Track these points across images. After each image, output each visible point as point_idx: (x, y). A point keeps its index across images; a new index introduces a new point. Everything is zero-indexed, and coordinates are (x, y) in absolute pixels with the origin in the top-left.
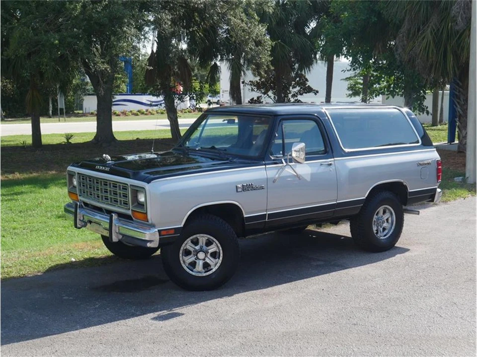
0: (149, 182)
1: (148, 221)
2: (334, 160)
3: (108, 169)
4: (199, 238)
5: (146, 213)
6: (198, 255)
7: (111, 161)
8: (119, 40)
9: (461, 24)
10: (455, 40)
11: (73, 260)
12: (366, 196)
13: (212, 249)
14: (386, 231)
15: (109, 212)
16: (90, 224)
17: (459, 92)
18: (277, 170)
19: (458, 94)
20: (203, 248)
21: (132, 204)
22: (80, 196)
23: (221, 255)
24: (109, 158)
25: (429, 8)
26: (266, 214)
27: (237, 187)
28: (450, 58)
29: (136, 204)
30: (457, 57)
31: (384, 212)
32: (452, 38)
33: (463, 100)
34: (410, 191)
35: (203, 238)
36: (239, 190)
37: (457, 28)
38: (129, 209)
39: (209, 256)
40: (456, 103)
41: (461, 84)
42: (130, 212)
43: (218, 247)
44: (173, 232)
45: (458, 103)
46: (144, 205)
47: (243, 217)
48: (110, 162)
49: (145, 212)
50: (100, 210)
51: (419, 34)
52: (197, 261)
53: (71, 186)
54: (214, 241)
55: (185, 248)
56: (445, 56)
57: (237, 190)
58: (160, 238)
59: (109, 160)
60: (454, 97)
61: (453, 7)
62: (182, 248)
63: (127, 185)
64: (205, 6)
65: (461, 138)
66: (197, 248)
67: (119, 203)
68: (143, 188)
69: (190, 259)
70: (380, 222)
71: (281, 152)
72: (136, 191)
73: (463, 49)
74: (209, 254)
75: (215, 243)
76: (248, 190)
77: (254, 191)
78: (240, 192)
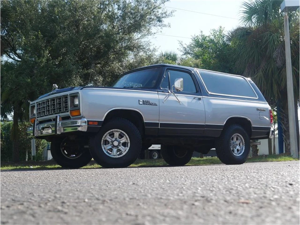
0: (81, 89)
1: (80, 115)
2: (203, 97)
4: (114, 132)
6: (114, 143)
7: (58, 89)
9: (279, 63)
10: (277, 75)
12: (224, 123)
13: (123, 140)
14: (240, 152)
17: (283, 116)
18: (165, 96)
19: (282, 117)
20: (117, 139)
22: (38, 117)
23: (129, 144)
24: (57, 87)
25: (260, 57)
26: (159, 123)
27: (139, 100)
28: (275, 87)
29: (73, 106)
30: (279, 85)
31: (237, 139)
32: (275, 74)
33: (286, 121)
34: (253, 126)
35: (117, 132)
36: (140, 103)
37: (277, 65)
38: (69, 111)
40: (282, 123)
41: (283, 111)
42: (69, 113)
43: (127, 139)
44: (96, 124)
45: (283, 123)
46: (78, 106)
47: (144, 122)
49: (78, 108)
50: (50, 120)
51: (255, 74)
52: (113, 149)
53: (32, 115)
54: (124, 134)
55: (105, 139)
56: (272, 86)
57: (139, 103)
58: (88, 127)
60: (280, 120)
61: (274, 53)
62: (103, 139)
63: (68, 95)
65: (287, 145)
66: (113, 139)
68: (78, 93)
69: (108, 147)
70: (235, 145)
71: (168, 87)
72: (74, 97)
73: (282, 80)
74: (121, 144)
75: (125, 136)
76: (147, 104)
77: (151, 105)
78: (141, 104)
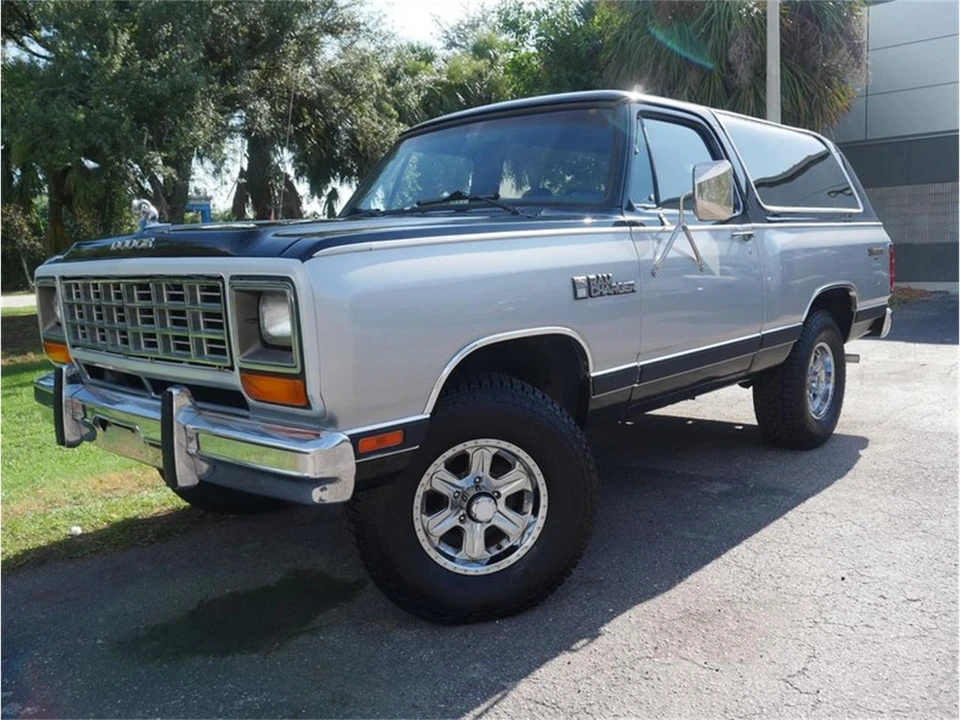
0: (305, 255)
1: (308, 406)
3: (148, 243)
4: (470, 451)
5: (302, 376)
6: (474, 508)
8: (190, 127)
11: (77, 530)
12: (803, 319)
13: (514, 482)
15: (161, 386)
16: (104, 429)
20: (482, 484)
21: (242, 349)
22: (74, 346)
23: (544, 501)
24: (154, 210)
26: (637, 368)
27: (574, 283)
29: (257, 346)
34: (860, 309)
35: (481, 452)
36: (579, 293)
38: (232, 368)
39: (502, 506)
42: (234, 380)
43: (531, 475)
44: (396, 438)
46: (289, 349)
47: (587, 378)
48: (157, 224)
49: (297, 371)
50: (132, 383)
52: (466, 526)
53: (52, 324)
54: (517, 458)
57: (575, 293)
58: (357, 464)
59: (154, 219)
62: (420, 491)
63: (221, 278)
64: (319, 94)
66: (466, 484)
67: (193, 352)
68: (288, 279)
69: (445, 521)
71: (652, 197)
72: (256, 295)
74: (503, 501)
75: (523, 462)
76: (601, 295)
77: (615, 296)
78: (581, 298)
